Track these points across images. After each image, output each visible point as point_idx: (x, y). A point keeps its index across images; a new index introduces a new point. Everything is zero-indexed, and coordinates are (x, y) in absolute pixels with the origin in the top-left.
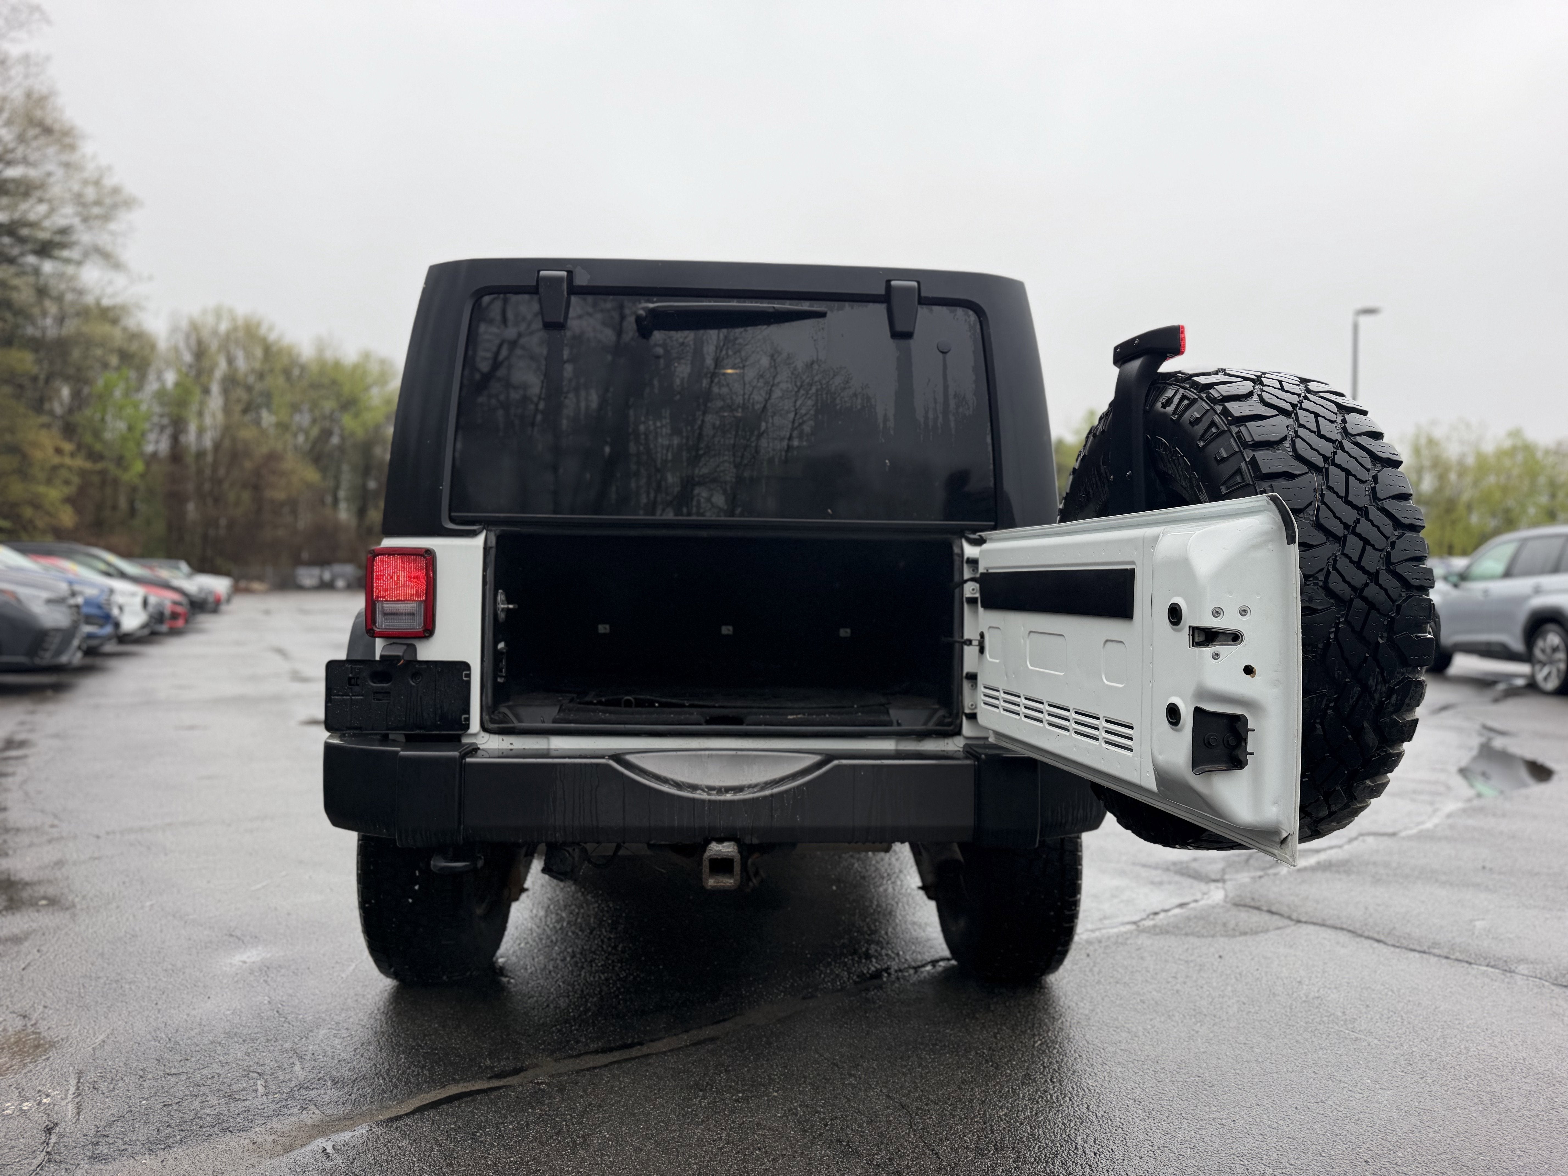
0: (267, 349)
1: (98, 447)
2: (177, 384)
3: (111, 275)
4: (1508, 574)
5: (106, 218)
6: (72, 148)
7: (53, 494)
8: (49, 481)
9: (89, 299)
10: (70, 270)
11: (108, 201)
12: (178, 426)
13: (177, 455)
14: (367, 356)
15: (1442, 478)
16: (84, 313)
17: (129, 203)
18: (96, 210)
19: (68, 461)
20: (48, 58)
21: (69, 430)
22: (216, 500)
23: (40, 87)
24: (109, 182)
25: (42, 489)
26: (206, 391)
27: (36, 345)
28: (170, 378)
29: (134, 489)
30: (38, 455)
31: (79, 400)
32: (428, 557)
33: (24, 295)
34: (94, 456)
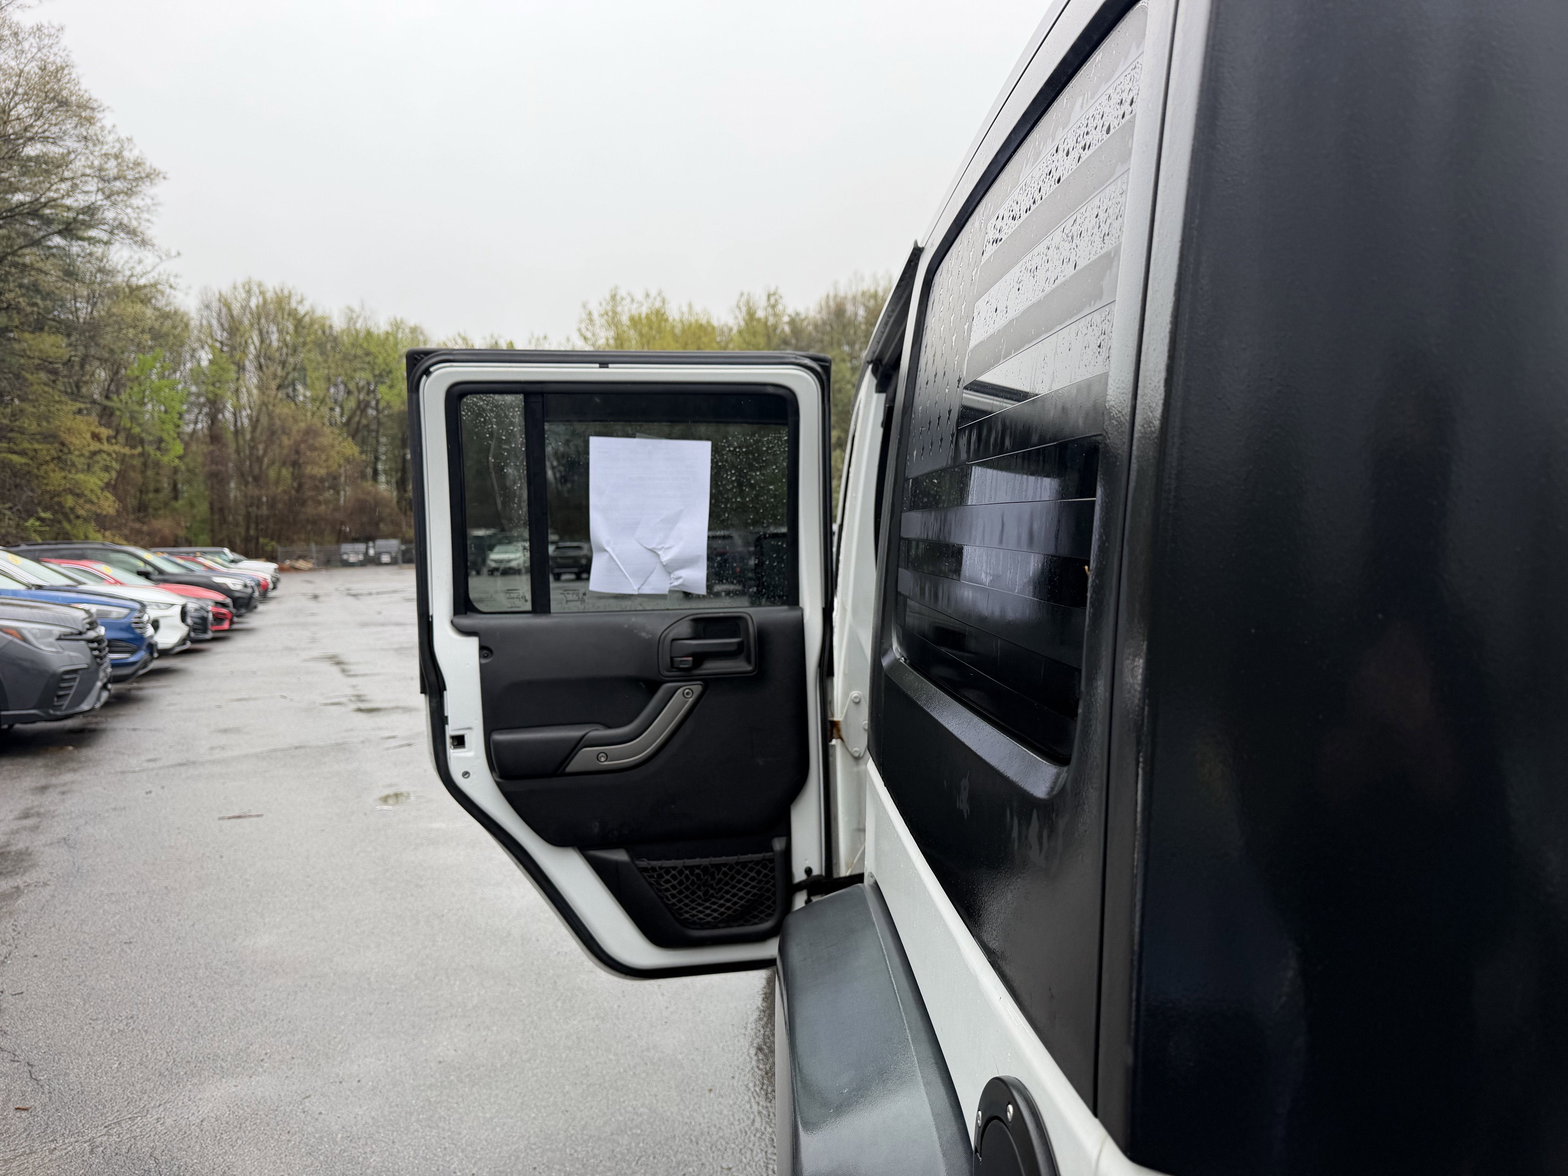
0: (299, 323)
1: (137, 430)
2: (211, 362)
3: (139, 253)
5: (129, 193)
6: (90, 121)
7: (93, 482)
8: (89, 468)
9: (119, 279)
10: (99, 250)
11: (130, 175)
12: (214, 406)
13: (215, 436)
14: (397, 325)
16: (115, 293)
17: (150, 176)
18: (118, 185)
19: (106, 447)
20: (61, 29)
21: (107, 414)
22: (256, 479)
23: (55, 59)
24: (130, 155)
25: (81, 477)
26: (241, 368)
27: (67, 329)
28: (205, 357)
29: (176, 470)
30: (75, 442)
31: (116, 383)
33: (51, 279)
34: (133, 440)
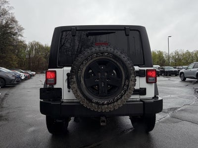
0: (40, 45)
3: (22, 37)
4: (193, 68)
5: (21, 31)
6: (17, 23)
7: (15, 63)
8: (15, 61)
9: (19, 40)
10: (17, 37)
11: (21, 29)
12: (30, 55)
13: (30, 58)
15: (179, 56)
16: (19, 42)
17: (24, 29)
19: (17, 59)
21: (17, 55)
22: (34, 63)
23: (13, 16)
24: (21, 27)
26: (33, 50)
27: (13, 46)
28: (29, 49)
29: (25, 62)
30: (13, 58)
31: (18, 52)
32: (55, 72)
33: (12, 40)
34: (20, 58)
